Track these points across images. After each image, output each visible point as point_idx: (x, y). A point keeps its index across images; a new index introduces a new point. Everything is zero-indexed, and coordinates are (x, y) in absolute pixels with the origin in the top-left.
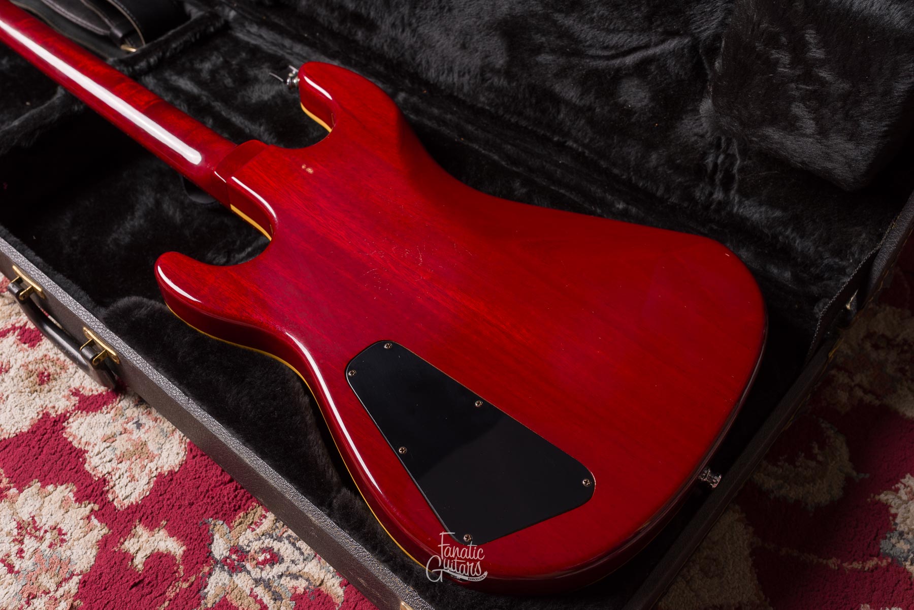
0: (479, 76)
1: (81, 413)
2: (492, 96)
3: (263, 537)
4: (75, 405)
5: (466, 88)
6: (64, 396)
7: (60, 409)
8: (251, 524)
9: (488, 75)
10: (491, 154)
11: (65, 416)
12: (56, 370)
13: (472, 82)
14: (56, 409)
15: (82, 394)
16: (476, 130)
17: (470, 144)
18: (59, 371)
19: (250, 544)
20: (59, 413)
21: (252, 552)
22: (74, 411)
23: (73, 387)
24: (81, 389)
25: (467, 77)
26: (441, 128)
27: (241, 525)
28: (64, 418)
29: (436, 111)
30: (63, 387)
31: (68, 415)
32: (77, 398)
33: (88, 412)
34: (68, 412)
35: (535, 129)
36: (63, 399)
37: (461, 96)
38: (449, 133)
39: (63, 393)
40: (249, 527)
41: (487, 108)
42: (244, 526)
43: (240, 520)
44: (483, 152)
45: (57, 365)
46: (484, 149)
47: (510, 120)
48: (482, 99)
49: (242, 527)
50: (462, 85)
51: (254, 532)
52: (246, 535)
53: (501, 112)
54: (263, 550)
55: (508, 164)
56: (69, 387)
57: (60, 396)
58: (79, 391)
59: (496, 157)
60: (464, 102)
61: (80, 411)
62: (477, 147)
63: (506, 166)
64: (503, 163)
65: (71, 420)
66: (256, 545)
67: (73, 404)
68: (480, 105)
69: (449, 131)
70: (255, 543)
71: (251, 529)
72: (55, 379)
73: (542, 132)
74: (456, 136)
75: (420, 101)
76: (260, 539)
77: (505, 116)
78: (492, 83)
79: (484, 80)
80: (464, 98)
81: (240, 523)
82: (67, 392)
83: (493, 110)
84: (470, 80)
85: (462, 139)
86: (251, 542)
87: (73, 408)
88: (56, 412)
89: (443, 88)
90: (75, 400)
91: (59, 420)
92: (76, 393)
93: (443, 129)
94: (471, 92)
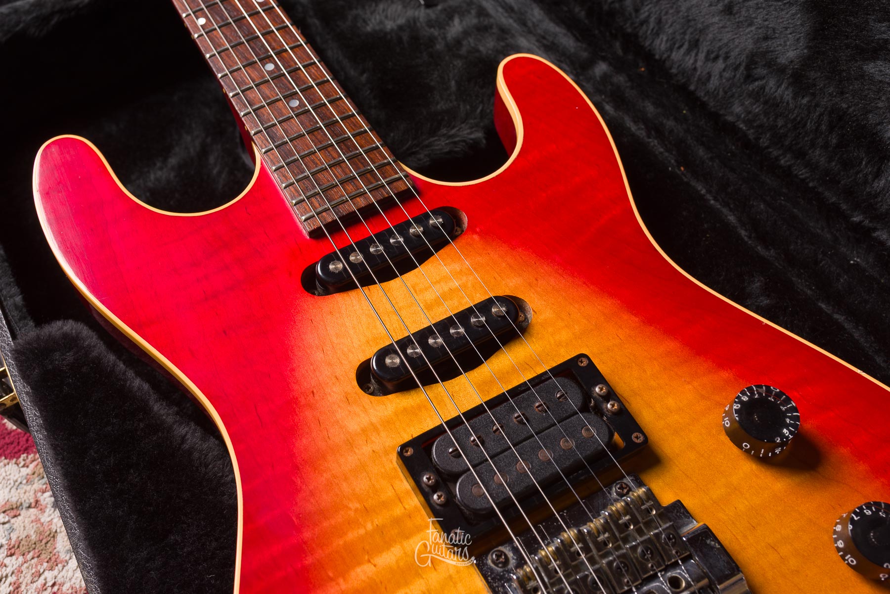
0: (742, 68)
2: (757, 109)
5: (714, 83)
9: (761, 71)
10: (725, 211)
13: (727, 75)
16: (711, 159)
17: (693, 183)
25: (720, 64)
26: (650, 140)
29: (650, 109)
35: (820, 189)
37: (701, 94)
38: (661, 153)
41: (742, 126)
44: (712, 202)
46: (715, 199)
47: (777, 158)
48: (737, 109)
50: (709, 75)
53: (764, 141)
55: (750, 237)
59: (732, 218)
60: (704, 105)
62: (703, 192)
63: (746, 239)
64: (743, 233)
68: (730, 118)
69: (662, 150)
73: (834, 199)
74: (673, 161)
75: (629, 84)
77: (771, 150)
78: (763, 88)
79: (749, 77)
80: (706, 99)
83: (751, 134)
84: (724, 70)
85: (682, 168)
89: (674, 71)
93: (654, 142)
94: (721, 93)
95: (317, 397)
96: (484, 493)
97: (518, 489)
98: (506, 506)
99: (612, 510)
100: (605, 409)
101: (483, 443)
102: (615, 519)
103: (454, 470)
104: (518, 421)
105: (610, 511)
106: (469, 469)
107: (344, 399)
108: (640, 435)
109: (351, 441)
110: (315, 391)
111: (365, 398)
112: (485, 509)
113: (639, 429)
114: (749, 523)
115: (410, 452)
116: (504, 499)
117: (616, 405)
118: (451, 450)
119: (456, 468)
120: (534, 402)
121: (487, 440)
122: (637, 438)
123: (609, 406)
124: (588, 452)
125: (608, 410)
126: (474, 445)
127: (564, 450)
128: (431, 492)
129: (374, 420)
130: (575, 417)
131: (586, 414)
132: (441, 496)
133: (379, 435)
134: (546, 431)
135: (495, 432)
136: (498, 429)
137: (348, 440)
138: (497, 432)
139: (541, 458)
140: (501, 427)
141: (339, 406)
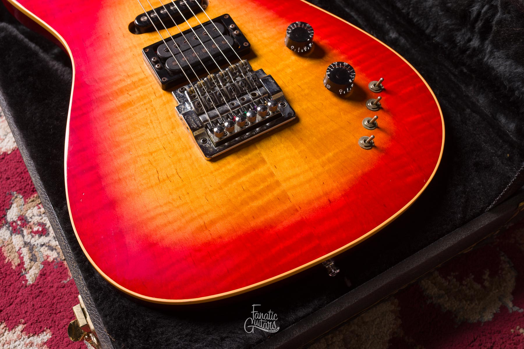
3: (43, 215)
8: (39, 204)
19: (33, 217)
21: (32, 223)
27: (32, 203)
40: (37, 205)
42: (34, 203)
43: (33, 199)
49: (33, 204)
51: (39, 210)
52: (33, 210)
54: (39, 224)
66: (36, 219)
70: (37, 217)
71: (38, 207)
76: (40, 215)
81: (33, 201)
86: (33, 215)
95: (110, 35)
96: (177, 64)
97: (192, 62)
98: (186, 68)
99: (230, 67)
100: (233, 34)
101: (179, 46)
102: (231, 71)
103: (166, 56)
104: (195, 38)
105: (229, 68)
106: (172, 56)
107: (123, 36)
108: (247, 43)
109: (124, 51)
110: (109, 33)
111: (132, 35)
112: (177, 69)
113: (247, 41)
114: (291, 78)
115: (148, 50)
116: (186, 66)
117: (238, 32)
118: (165, 49)
119: (166, 55)
120: (203, 32)
121: (181, 46)
122: (246, 44)
123: (235, 32)
124: (224, 49)
125: (235, 34)
126: (175, 47)
127: (213, 48)
128: (155, 64)
129: (135, 43)
130: (220, 37)
131: (225, 36)
132: (159, 65)
133: (136, 48)
134: (207, 42)
135: (185, 42)
136: (186, 41)
137: (123, 51)
138: (186, 42)
139: (203, 51)
140: (188, 41)
141: (120, 38)
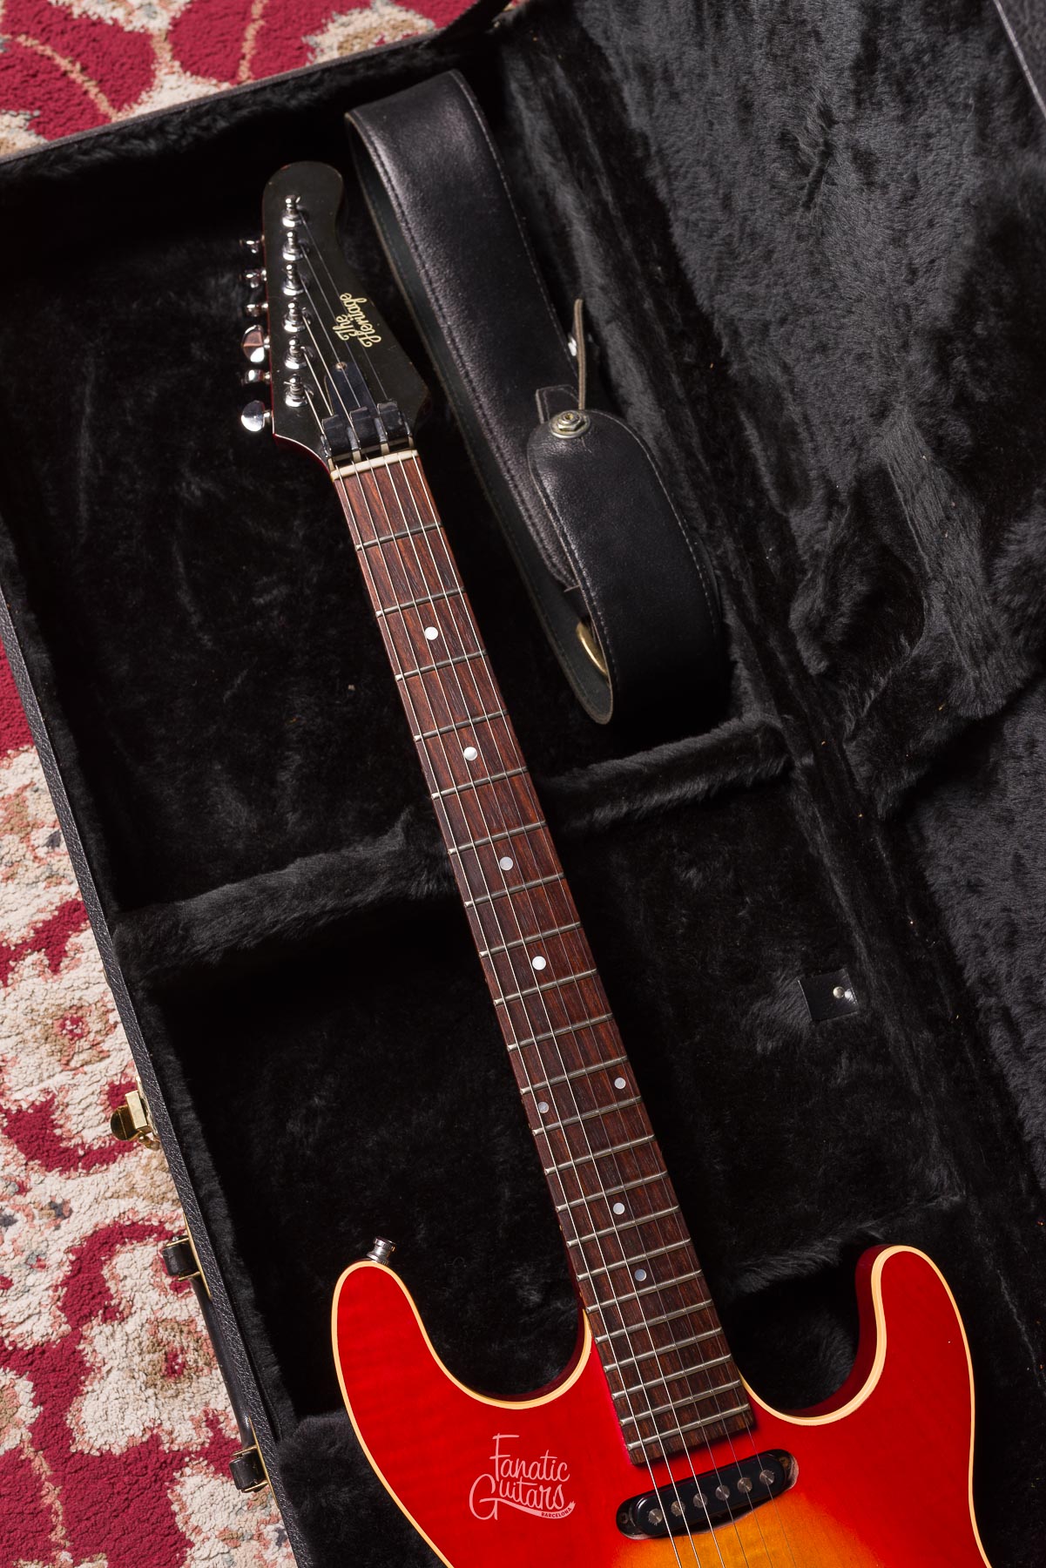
1: (208, 1465)
4: (203, 1444)
6: (192, 1418)
7: (179, 1439)
11: (182, 1459)
12: (196, 1361)
14: (174, 1436)
15: (220, 1430)
18: (201, 1364)
20: (176, 1448)
22: (198, 1454)
23: (212, 1406)
24: (222, 1418)
28: (178, 1460)
30: (197, 1399)
31: (187, 1459)
32: (211, 1434)
33: (216, 1472)
34: (189, 1453)
36: (190, 1423)
39: (193, 1412)
45: (201, 1352)
56: (207, 1404)
57: (187, 1415)
58: (218, 1422)
61: (206, 1462)
65: (187, 1471)
67: (201, 1440)
72: (190, 1378)
82: (198, 1413)
87: (199, 1449)
88: (172, 1443)
90: (206, 1434)
91: (171, 1463)
92: (212, 1422)
